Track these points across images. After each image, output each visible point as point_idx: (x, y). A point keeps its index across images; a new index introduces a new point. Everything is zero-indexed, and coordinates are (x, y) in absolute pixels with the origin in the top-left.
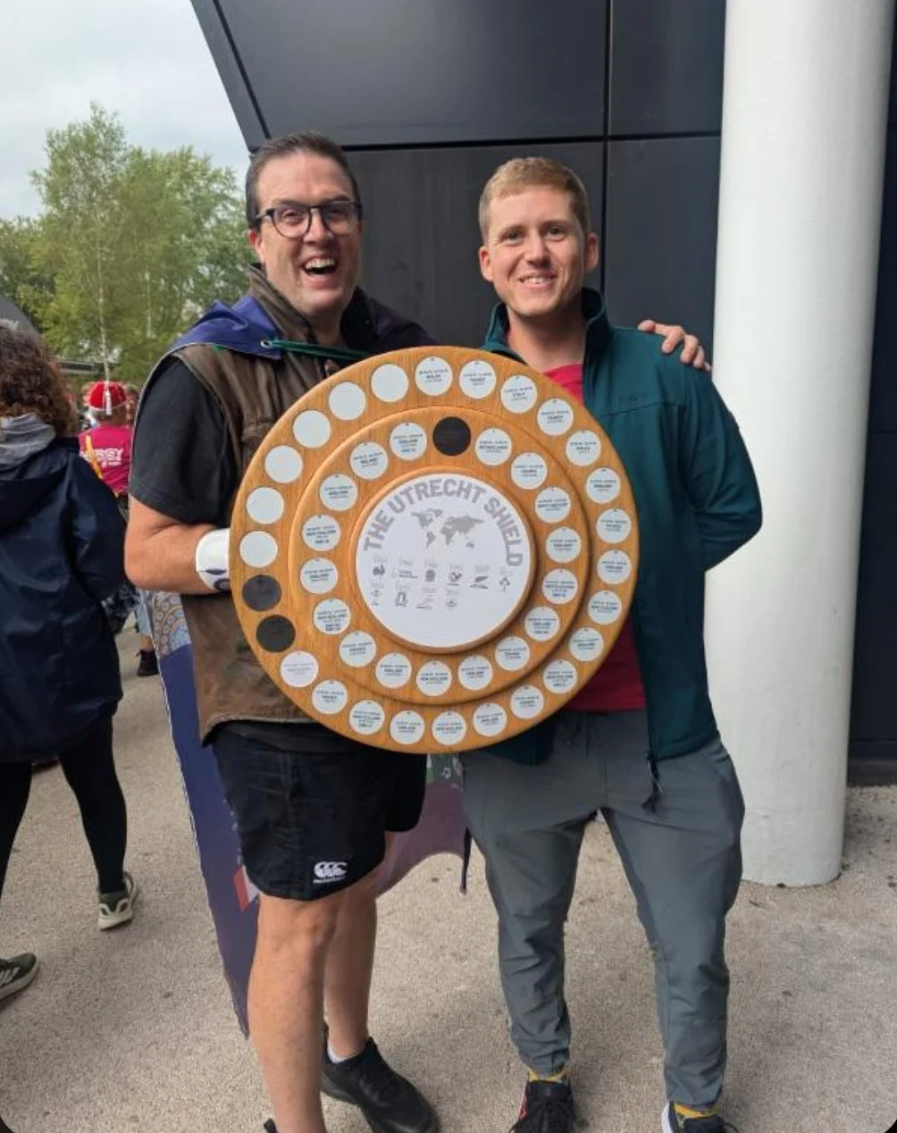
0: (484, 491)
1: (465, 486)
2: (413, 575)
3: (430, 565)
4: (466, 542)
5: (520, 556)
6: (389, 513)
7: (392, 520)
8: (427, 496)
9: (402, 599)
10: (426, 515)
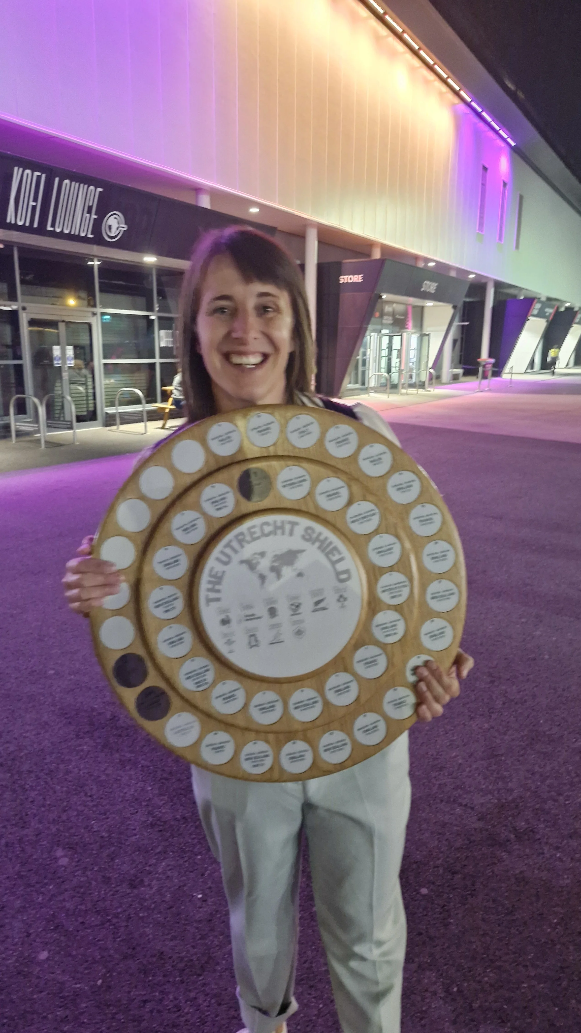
0: (297, 523)
1: (279, 524)
2: (257, 616)
3: (269, 603)
4: (295, 573)
6: (219, 568)
7: (224, 572)
8: (248, 542)
9: (253, 640)
10: (252, 560)
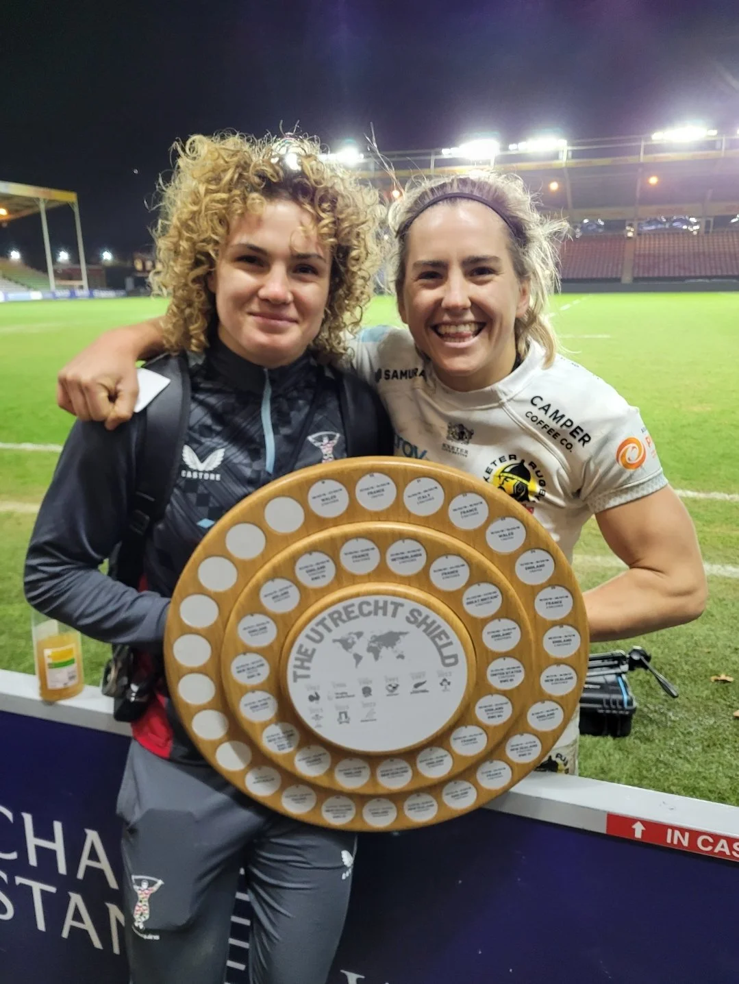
0: (402, 605)
1: (381, 604)
2: (349, 694)
3: (364, 683)
4: (397, 655)
5: (455, 656)
6: (309, 645)
7: (314, 651)
8: (344, 621)
9: (344, 716)
10: (348, 639)
